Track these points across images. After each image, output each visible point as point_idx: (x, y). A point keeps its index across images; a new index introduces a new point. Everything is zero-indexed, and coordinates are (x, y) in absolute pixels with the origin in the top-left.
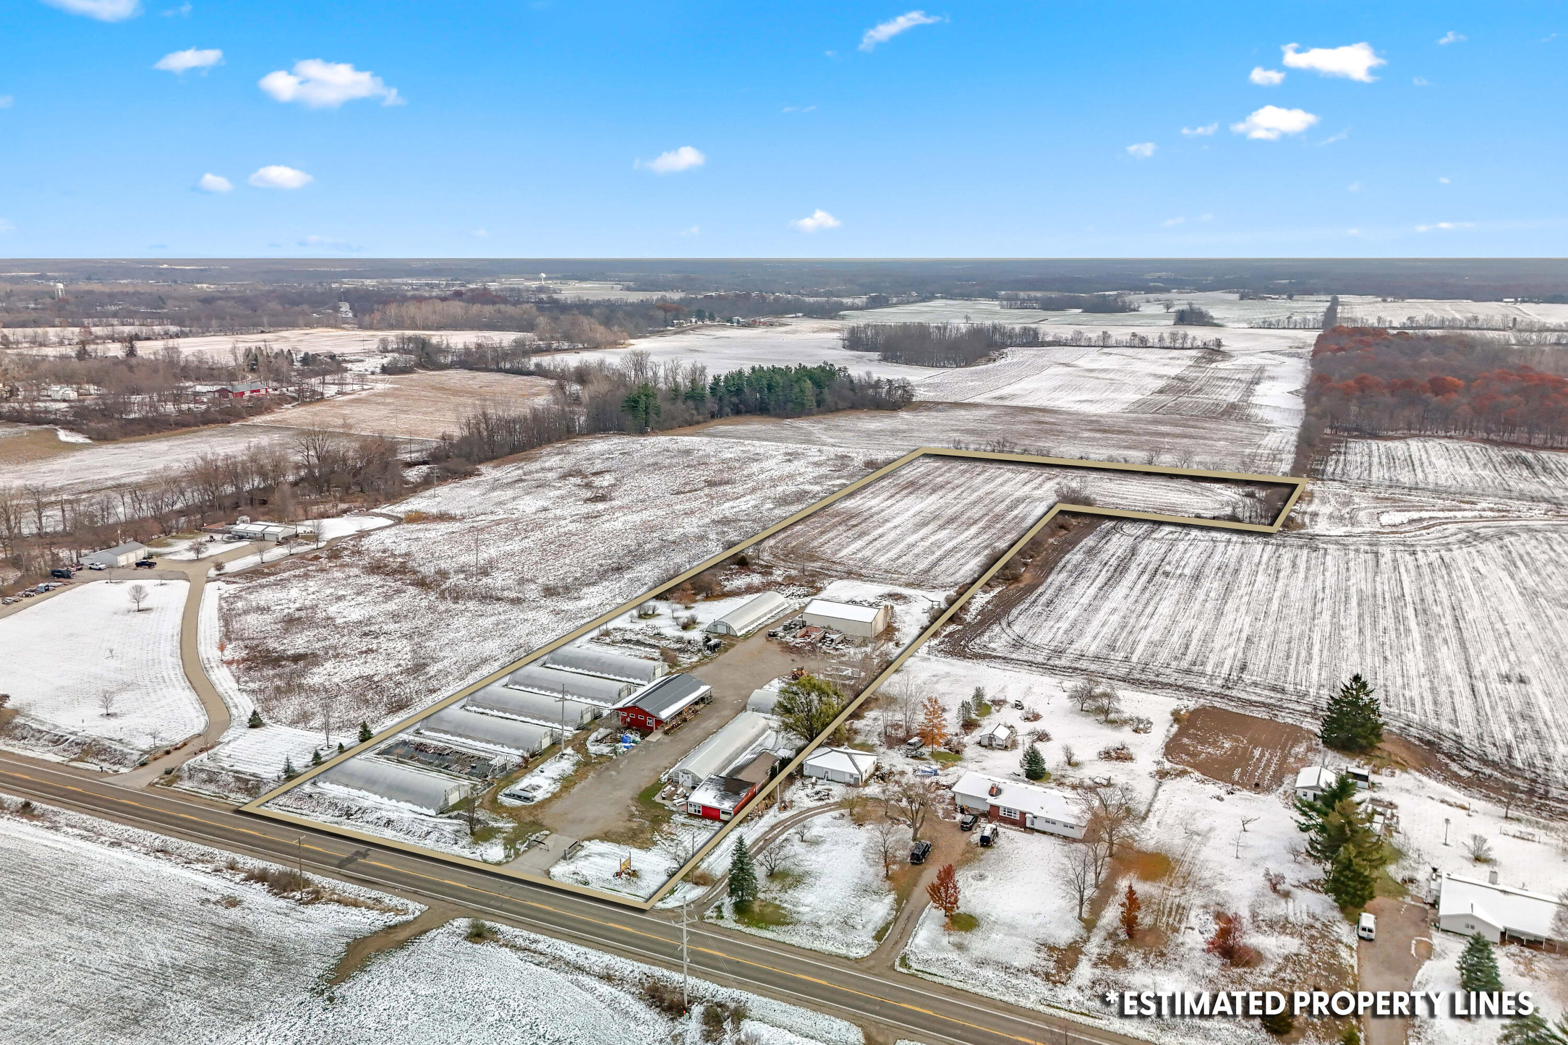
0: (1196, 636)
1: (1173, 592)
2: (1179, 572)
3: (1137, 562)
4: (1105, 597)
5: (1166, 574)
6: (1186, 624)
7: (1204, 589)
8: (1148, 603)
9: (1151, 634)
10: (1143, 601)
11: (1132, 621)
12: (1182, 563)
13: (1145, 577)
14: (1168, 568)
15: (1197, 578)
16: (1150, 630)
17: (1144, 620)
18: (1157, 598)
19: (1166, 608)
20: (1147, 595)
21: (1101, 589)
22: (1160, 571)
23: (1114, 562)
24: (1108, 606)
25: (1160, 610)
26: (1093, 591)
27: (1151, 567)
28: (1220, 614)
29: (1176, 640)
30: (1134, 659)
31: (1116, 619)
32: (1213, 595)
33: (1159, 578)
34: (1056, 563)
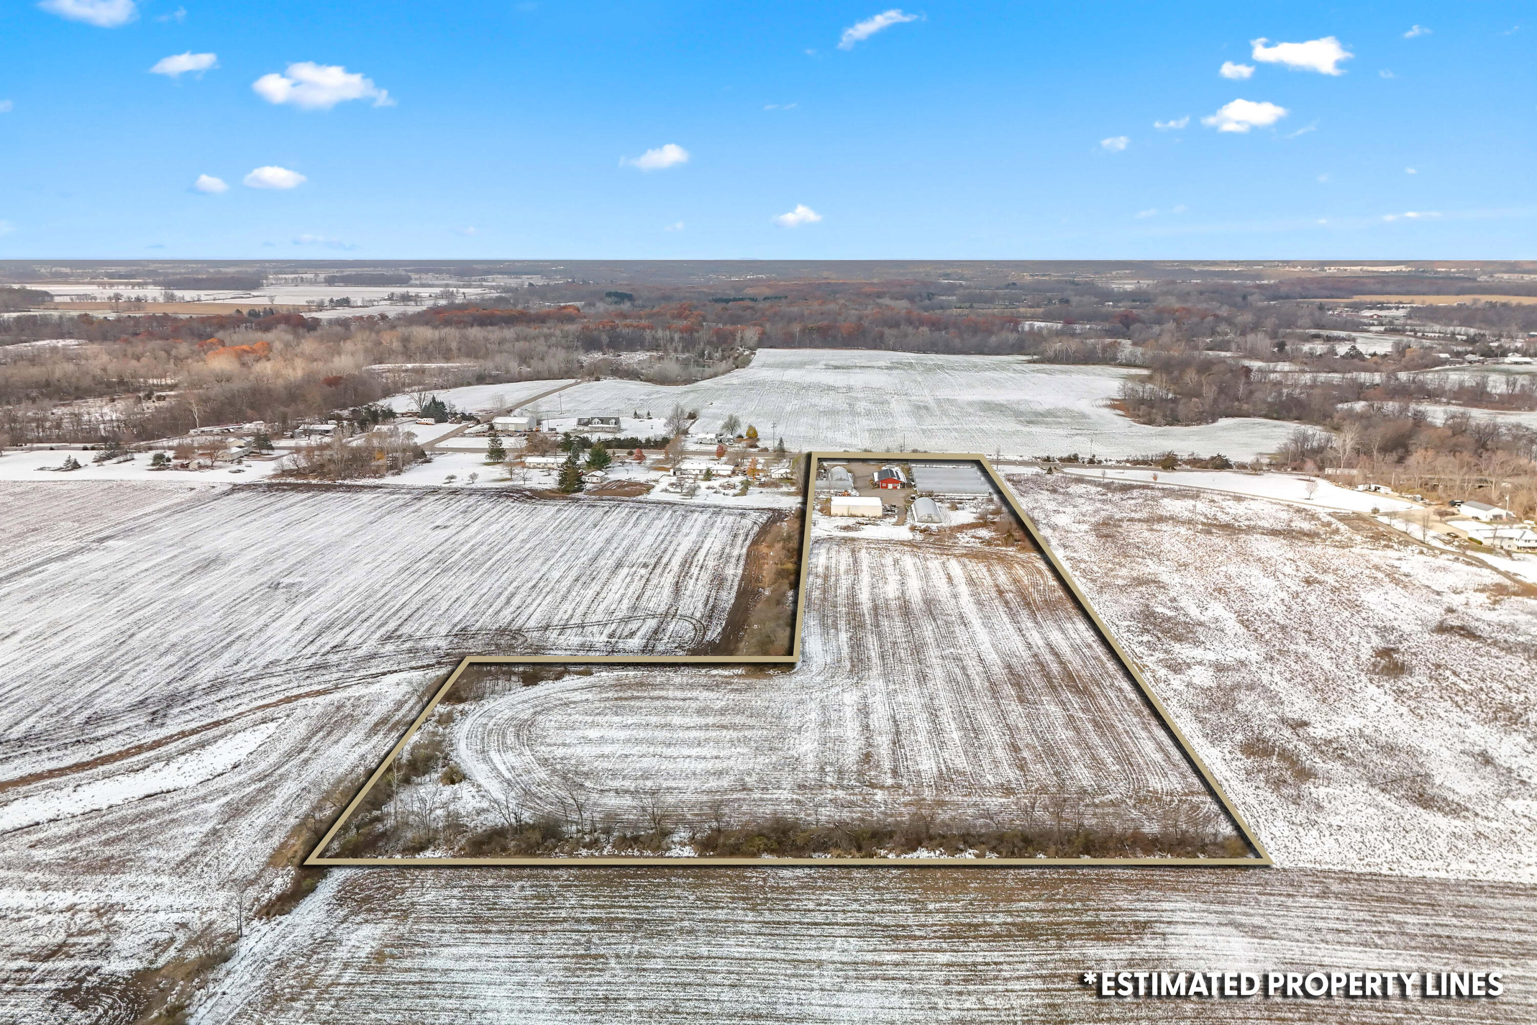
0: (631, 525)
1: (641, 553)
2: (634, 569)
3: (672, 574)
4: (695, 542)
5: (645, 566)
6: (636, 532)
7: (614, 558)
8: (662, 542)
9: (659, 524)
10: (666, 542)
11: (673, 530)
12: (628, 579)
13: (664, 560)
14: (643, 571)
15: (619, 565)
16: (661, 526)
17: (665, 531)
18: (655, 546)
19: (649, 540)
20: (663, 546)
21: (700, 548)
22: (651, 567)
23: (695, 570)
24: (693, 537)
25: (653, 539)
26: (706, 546)
27: (658, 570)
28: (608, 541)
29: (644, 522)
30: (670, 512)
31: (685, 530)
32: (609, 553)
33: (653, 561)
34: (746, 563)
